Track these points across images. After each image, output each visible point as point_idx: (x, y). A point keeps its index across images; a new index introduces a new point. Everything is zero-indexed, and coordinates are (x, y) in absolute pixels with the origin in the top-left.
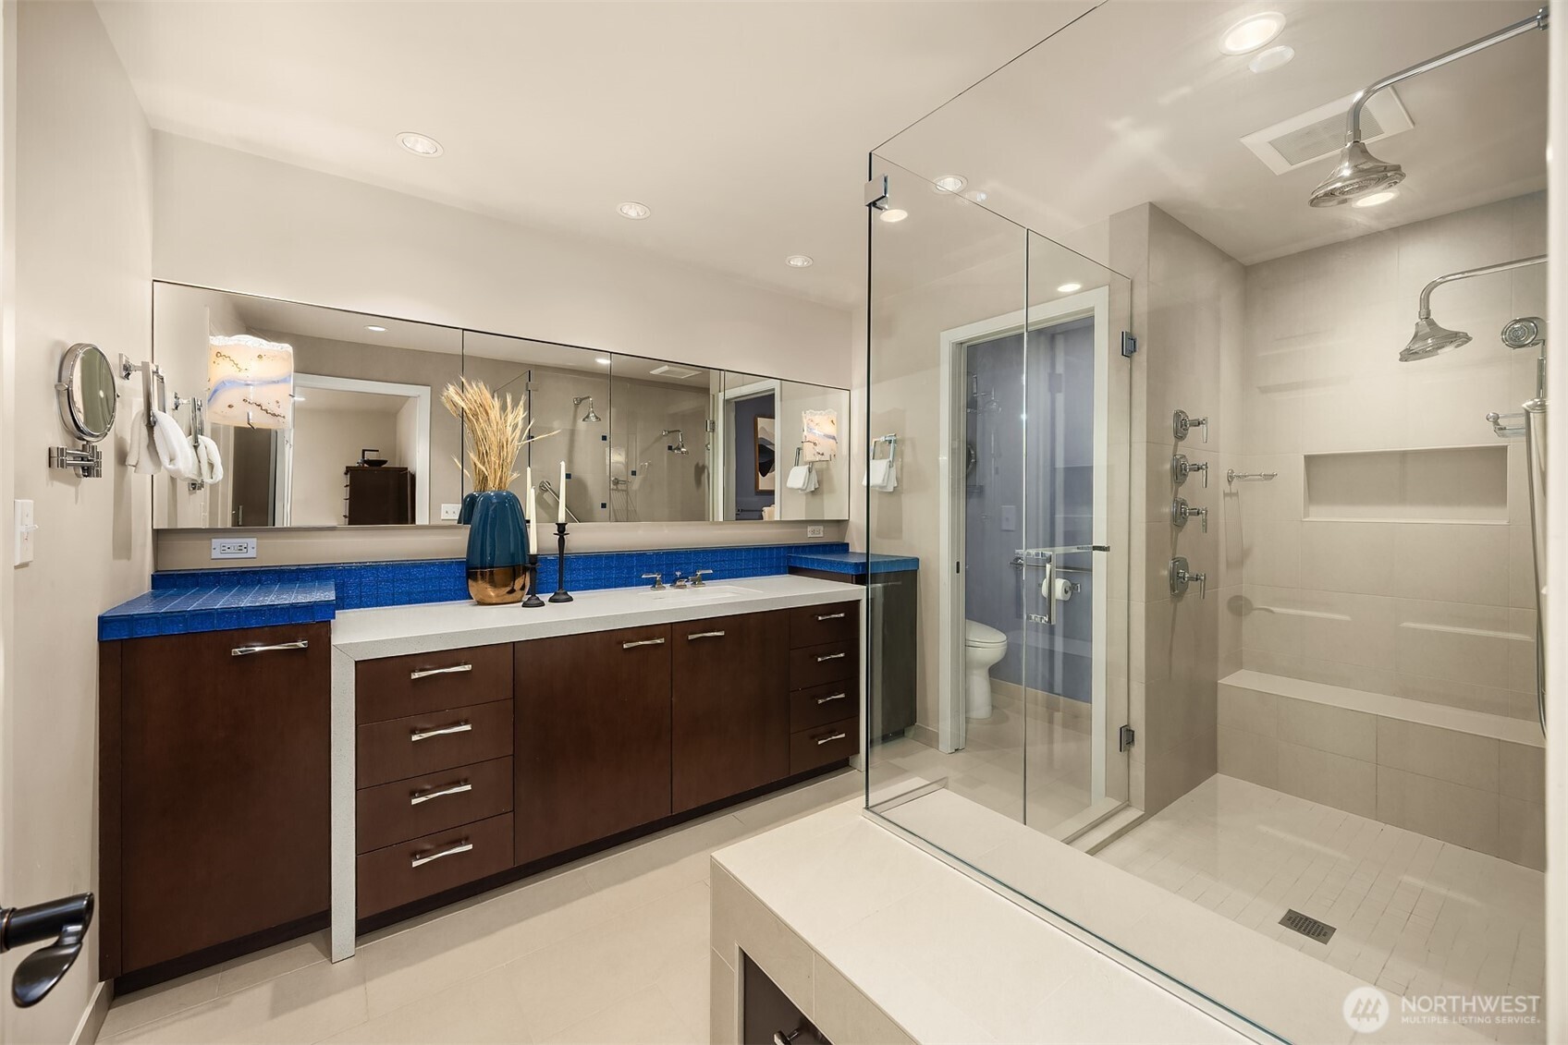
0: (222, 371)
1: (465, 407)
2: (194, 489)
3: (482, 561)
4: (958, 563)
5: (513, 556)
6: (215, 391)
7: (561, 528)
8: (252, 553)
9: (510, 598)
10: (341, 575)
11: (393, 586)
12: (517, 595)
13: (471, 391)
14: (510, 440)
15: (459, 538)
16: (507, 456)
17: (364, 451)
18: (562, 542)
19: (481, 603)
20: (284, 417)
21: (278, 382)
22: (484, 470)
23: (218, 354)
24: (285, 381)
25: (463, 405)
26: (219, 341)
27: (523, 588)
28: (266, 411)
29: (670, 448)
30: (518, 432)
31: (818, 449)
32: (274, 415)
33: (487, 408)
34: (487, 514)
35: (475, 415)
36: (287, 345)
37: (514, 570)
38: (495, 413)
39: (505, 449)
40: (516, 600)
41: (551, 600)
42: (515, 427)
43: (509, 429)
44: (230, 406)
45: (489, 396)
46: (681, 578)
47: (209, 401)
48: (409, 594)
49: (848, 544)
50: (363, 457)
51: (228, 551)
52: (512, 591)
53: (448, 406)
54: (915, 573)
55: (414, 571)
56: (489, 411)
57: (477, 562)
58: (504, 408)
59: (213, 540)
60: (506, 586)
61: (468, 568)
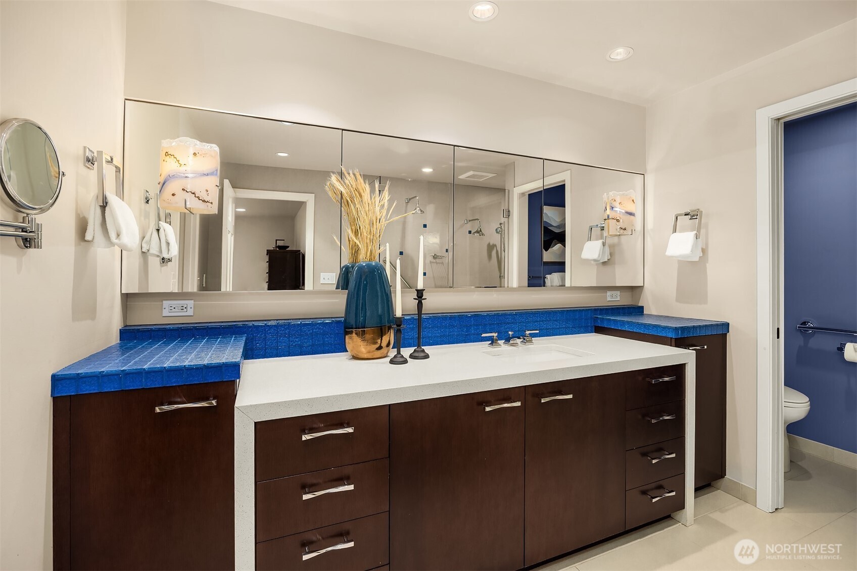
0: (170, 167)
1: (344, 191)
2: (163, 262)
3: (356, 321)
4: (778, 329)
5: (380, 317)
6: (164, 184)
7: (420, 294)
8: (190, 312)
9: (378, 354)
10: (251, 331)
11: (289, 341)
12: (384, 351)
13: (349, 178)
14: (378, 218)
15: (337, 301)
16: (376, 232)
17: (276, 240)
18: (420, 305)
19: (355, 358)
20: (212, 203)
21: (208, 175)
22: (359, 244)
23: (167, 154)
24: (212, 174)
25: (342, 189)
26: (166, 144)
27: (388, 345)
28: (198, 197)
29: (470, 232)
30: (384, 212)
31: (621, 224)
32: (204, 201)
33: (361, 191)
34: (360, 282)
35: (352, 198)
36: (214, 145)
37: (381, 330)
38: (366, 195)
39: (375, 226)
40: (383, 355)
41: (412, 356)
42: (383, 206)
43: (378, 209)
44: (173, 195)
45: (362, 181)
46: (513, 337)
47: (160, 192)
48: (301, 346)
49: (642, 307)
50: (276, 244)
51: (174, 310)
52: (380, 348)
53: (330, 194)
54: (724, 337)
55: (305, 329)
56: (363, 194)
57: (353, 322)
58: (372, 191)
59: (164, 302)
60: (376, 343)
61: (346, 328)
